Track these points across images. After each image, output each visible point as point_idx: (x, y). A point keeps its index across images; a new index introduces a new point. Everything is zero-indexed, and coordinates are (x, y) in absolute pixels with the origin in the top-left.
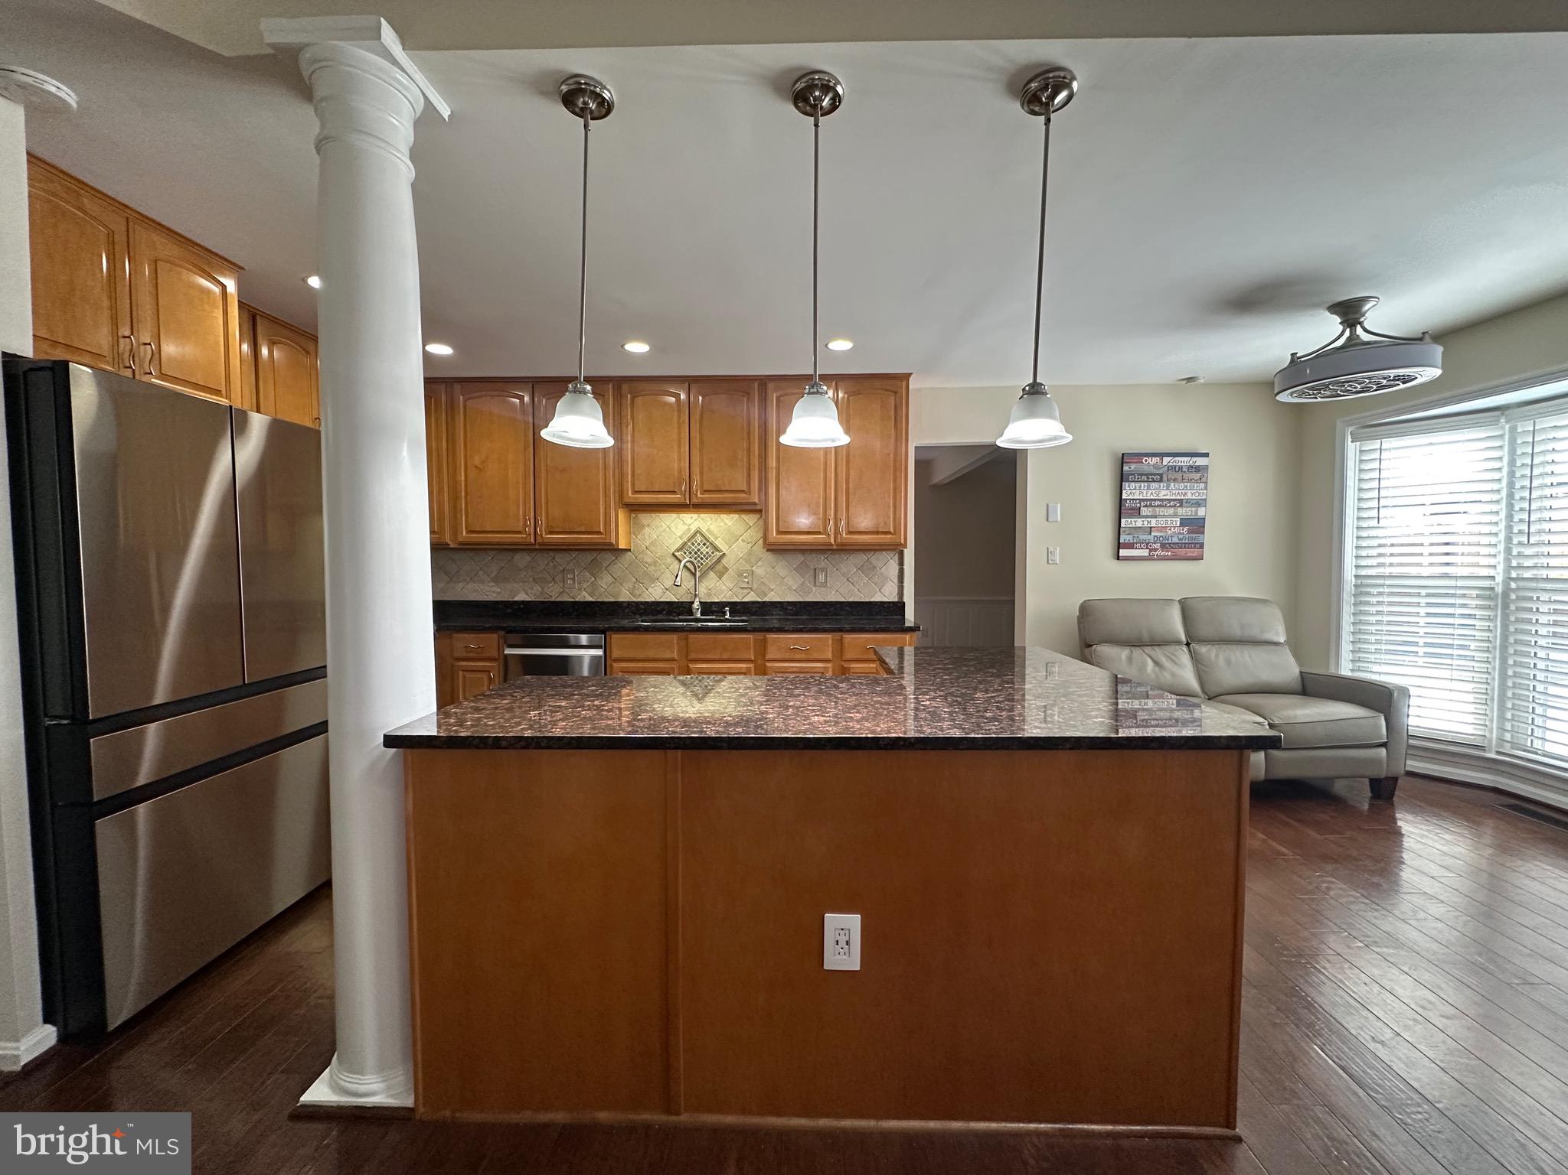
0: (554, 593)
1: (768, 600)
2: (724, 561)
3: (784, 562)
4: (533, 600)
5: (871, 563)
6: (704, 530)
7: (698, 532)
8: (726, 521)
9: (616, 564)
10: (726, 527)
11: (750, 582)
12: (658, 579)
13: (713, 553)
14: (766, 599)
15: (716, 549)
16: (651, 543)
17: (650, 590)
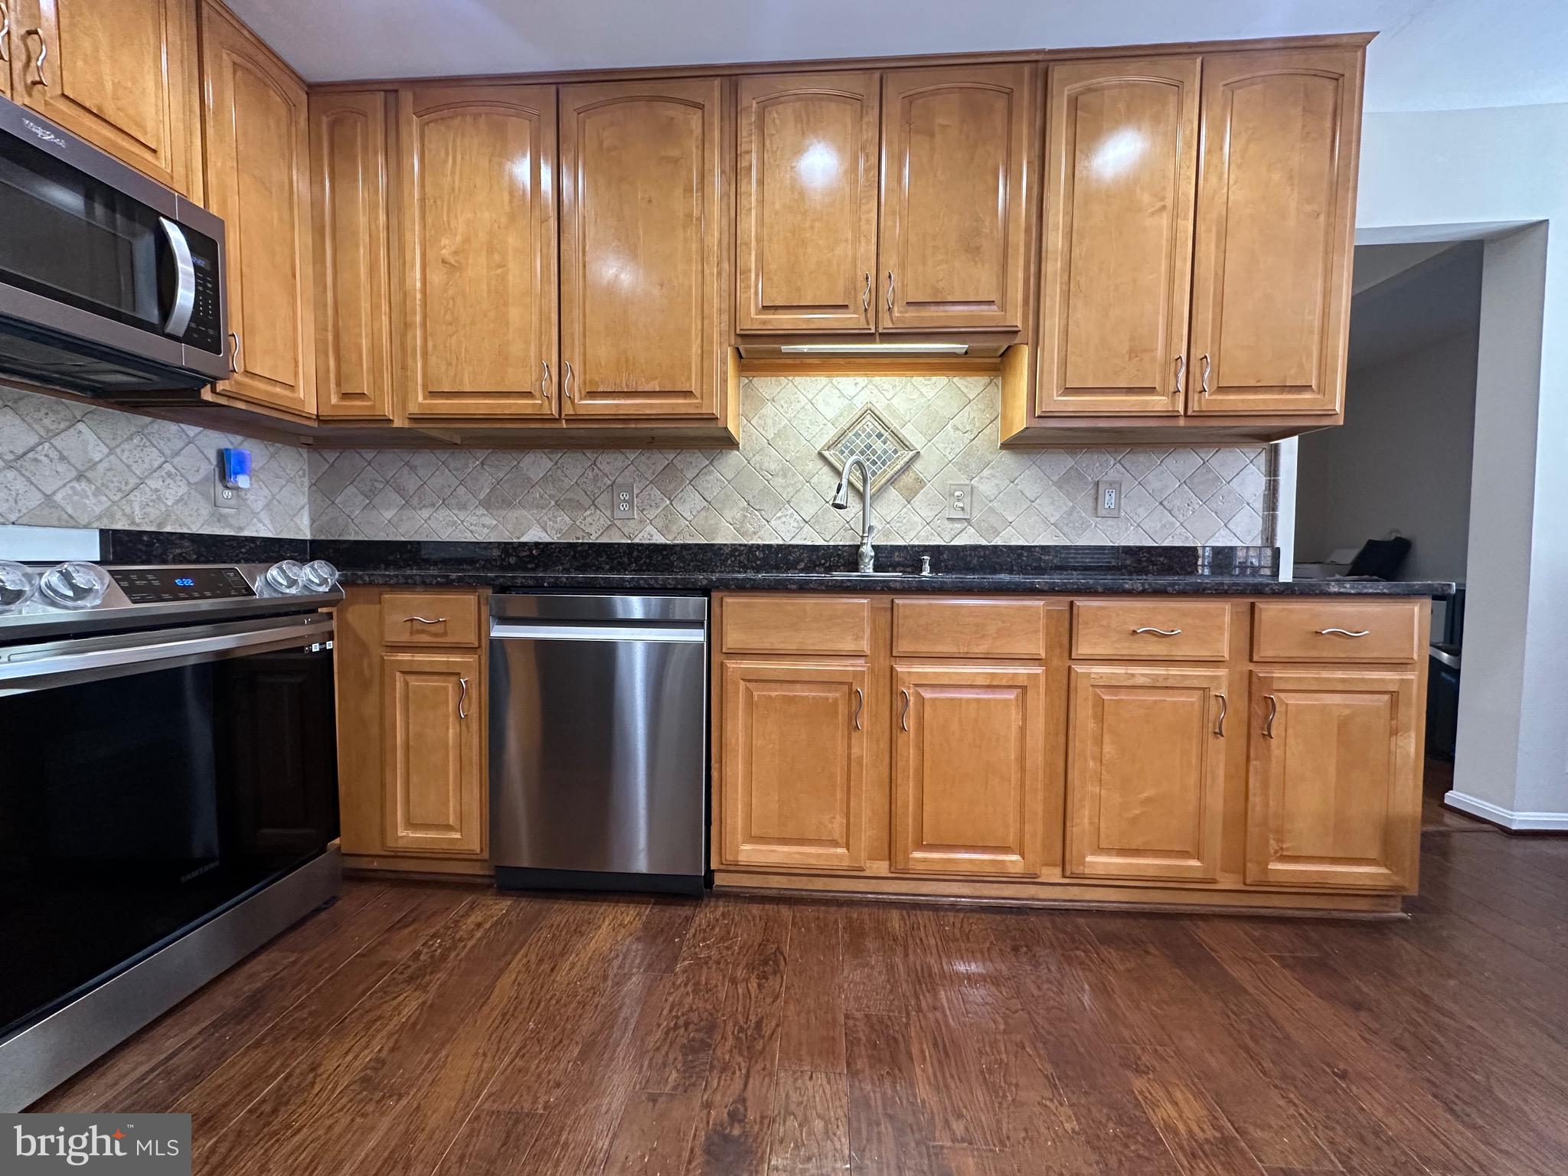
0: (594, 529)
1: (999, 543)
2: (918, 466)
3: (1035, 470)
4: (556, 540)
5: (1209, 471)
6: (880, 408)
7: (870, 411)
8: (924, 390)
9: (710, 473)
10: (923, 400)
11: (968, 509)
12: (788, 502)
13: (896, 452)
14: (998, 541)
15: (904, 444)
16: (777, 435)
17: (773, 523)
